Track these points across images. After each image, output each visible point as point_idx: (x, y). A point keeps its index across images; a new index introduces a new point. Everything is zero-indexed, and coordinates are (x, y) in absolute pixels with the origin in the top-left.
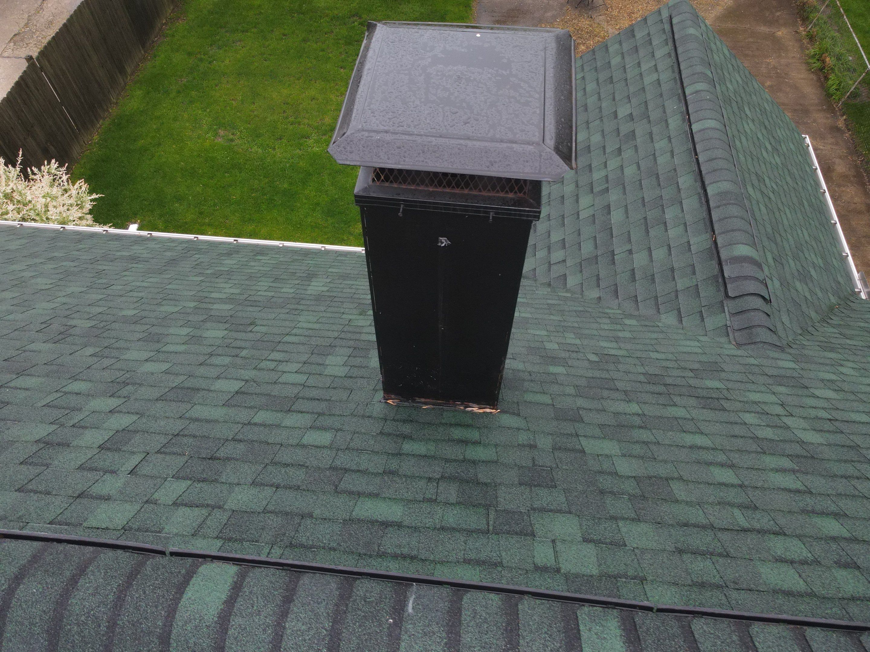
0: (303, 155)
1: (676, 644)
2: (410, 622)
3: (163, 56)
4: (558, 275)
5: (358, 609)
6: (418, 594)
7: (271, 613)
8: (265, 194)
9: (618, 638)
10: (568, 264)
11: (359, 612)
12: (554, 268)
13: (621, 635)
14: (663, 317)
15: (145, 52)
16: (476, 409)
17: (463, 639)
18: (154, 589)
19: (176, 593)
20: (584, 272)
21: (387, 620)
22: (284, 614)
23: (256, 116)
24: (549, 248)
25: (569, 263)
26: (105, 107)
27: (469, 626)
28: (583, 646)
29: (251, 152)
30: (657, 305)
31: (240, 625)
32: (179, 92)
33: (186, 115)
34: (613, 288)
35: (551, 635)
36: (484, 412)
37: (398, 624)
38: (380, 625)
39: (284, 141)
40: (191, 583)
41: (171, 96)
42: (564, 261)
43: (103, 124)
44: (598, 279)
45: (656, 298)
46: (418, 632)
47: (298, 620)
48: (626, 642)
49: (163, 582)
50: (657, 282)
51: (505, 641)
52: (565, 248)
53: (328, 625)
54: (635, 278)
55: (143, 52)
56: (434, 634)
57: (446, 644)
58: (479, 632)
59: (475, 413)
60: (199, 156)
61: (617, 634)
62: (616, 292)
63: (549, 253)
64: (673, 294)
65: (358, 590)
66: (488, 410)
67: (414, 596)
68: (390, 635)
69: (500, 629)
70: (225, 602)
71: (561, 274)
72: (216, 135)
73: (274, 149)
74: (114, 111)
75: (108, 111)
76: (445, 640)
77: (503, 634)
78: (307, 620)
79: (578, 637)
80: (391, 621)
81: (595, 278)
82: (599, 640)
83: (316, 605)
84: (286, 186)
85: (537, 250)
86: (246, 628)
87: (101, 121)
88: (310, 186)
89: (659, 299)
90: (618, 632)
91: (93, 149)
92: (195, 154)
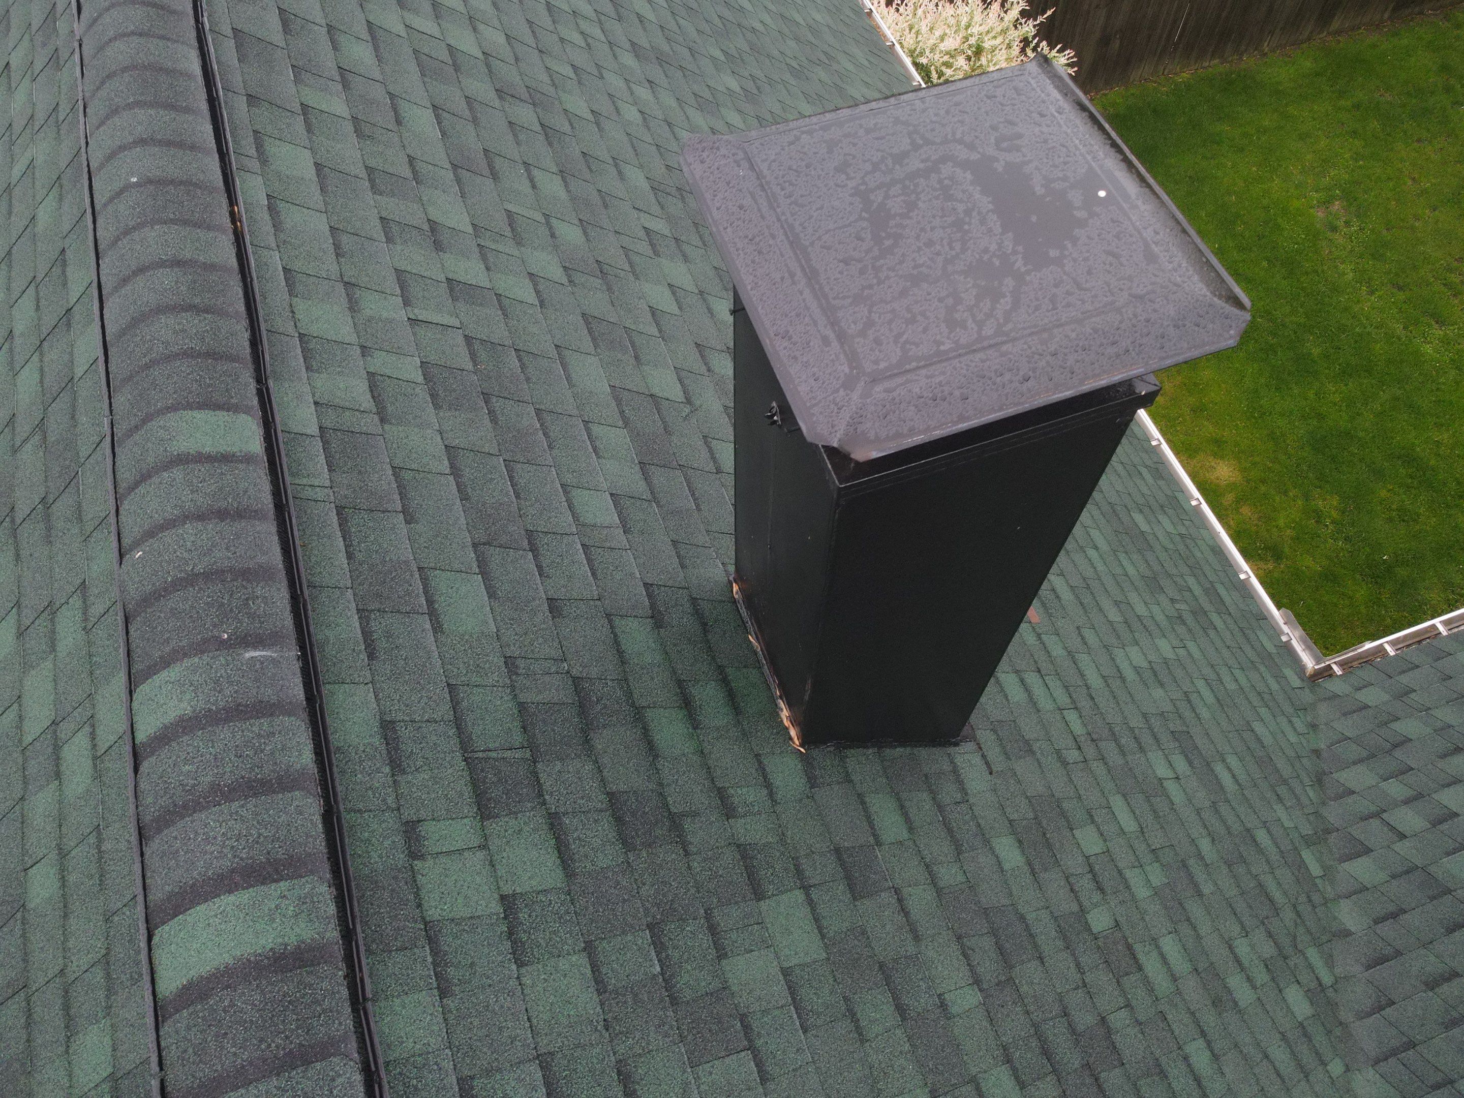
0: (1399, 339)
1: (292, 1031)
2: (229, 658)
3: (1405, 42)
4: (1362, 838)
5: (232, 594)
6: (281, 660)
7: (199, 503)
8: (1275, 335)
9: (280, 940)
10: (1398, 846)
11: (227, 597)
12: (1375, 823)
13: (286, 945)
14: (1371, 1073)
15: (1389, 18)
16: (785, 713)
17: (220, 728)
18: (196, 381)
19: (198, 402)
20: (1395, 883)
21: (224, 632)
22: (201, 517)
23: (1413, 229)
24: (1419, 796)
25: (1402, 848)
26: (1243, 48)
27: (243, 731)
28: (251, 890)
29: (1336, 267)
30: (1394, 1053)
31: (175, 479)
32: (1357, 106)
33: (1323, 143)
34: (1388, 951)
35: (257, 843)
36: (787, 728)
37: (222, 645)
38: (215, 626)
39: (1401, 296)
40: (217, 412)
41: (1342, 103)
42: (1402, 836)
43: (1215, 67)
44: (1394, 916)
45: (1411, 1045)
46: (216, 672)
47: (196, 535)
48: (274, 953)
49: (209, 386)
50: (1450, 1033)
51: (232, 783)
52: (1434, 826)
53: (200, 568)
54: (1438, 985)
55: (1386, 16)
56: (219, 692)
57: (210, 710)
58: (237, 746)
59: (778, 715)
60: (1266, 208)
61: (286, 939)
62: (1382, 960)
63: (1407, 802)
64: (1439, 1077)
65: (263, 588)
66: (793, 733)
67: (275, 655)
68: (205, 641)
69: (250, 772)
70: (200, 453)
71: (1366, 843)
72: (1326, 203)
73: (1372, 293)
74: (1249, 61)
75: (1242, 54)
76: (214, 708)
77: (243, 777)
78: (199, 543)
79: (265, 880)
80: (226, 636)
81: (1392, 908)
82: (267, 912)
83: (224, 546)
84: (1316, 351)
85: (1400, 778)
86: (173, 486)
87: (1216, 61)
88: (1346, 385)
89: (1411, 1052)
90: (293, 940)
91: (1164, 86)
92: (1265, 202)
